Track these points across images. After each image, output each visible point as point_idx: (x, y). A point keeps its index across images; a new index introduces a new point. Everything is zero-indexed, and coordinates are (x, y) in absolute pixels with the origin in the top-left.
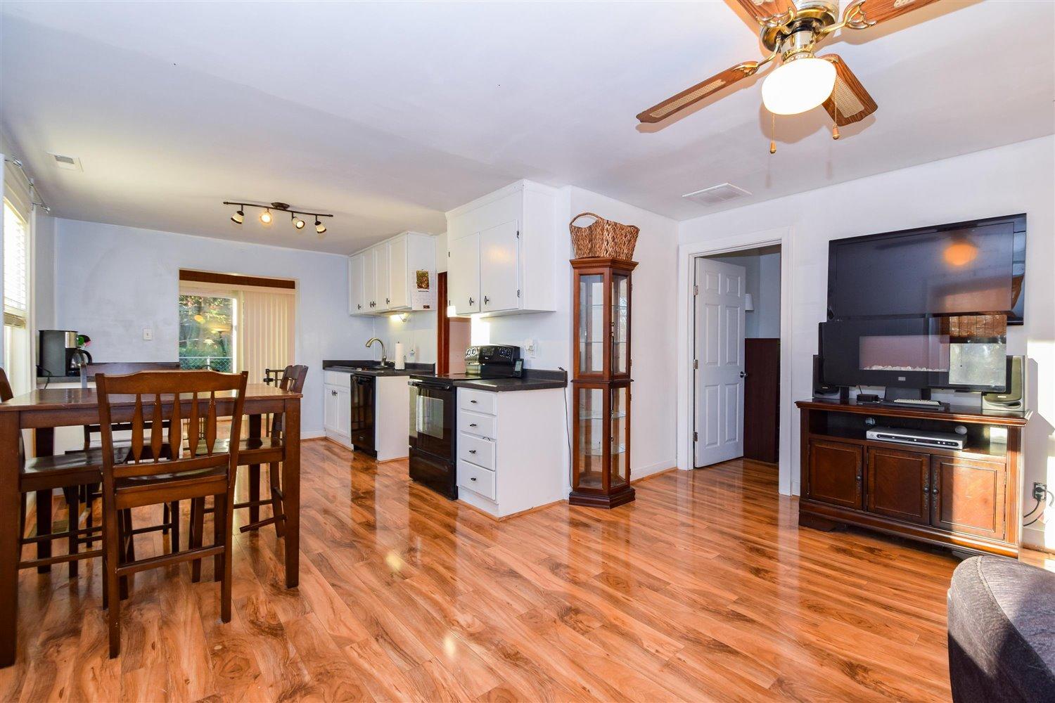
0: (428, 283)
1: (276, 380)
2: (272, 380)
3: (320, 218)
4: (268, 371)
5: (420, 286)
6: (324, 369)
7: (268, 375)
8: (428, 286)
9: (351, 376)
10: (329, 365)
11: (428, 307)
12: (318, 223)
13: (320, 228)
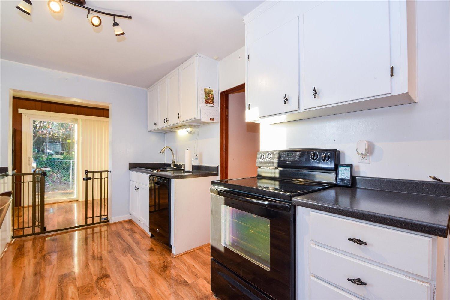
0: (213, 100)
1: (94, 178)
2: (90, 179)
3: (118, 20)
4: (87, 172)
5: (207, 102)
6: (130, 169)
7: (87, 175)
8: (213, 102)
9: (150, 177)
10: (133, 167)
11: (213, 119)
12: (116, 24)
13: (118, 30)
